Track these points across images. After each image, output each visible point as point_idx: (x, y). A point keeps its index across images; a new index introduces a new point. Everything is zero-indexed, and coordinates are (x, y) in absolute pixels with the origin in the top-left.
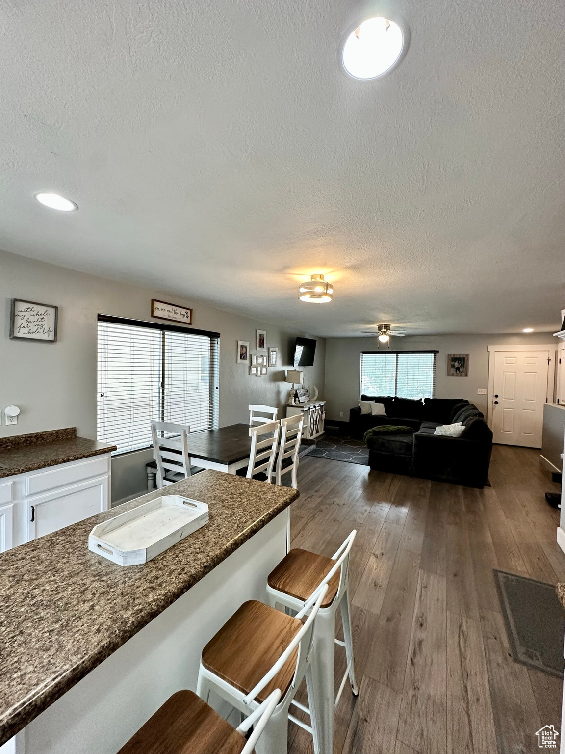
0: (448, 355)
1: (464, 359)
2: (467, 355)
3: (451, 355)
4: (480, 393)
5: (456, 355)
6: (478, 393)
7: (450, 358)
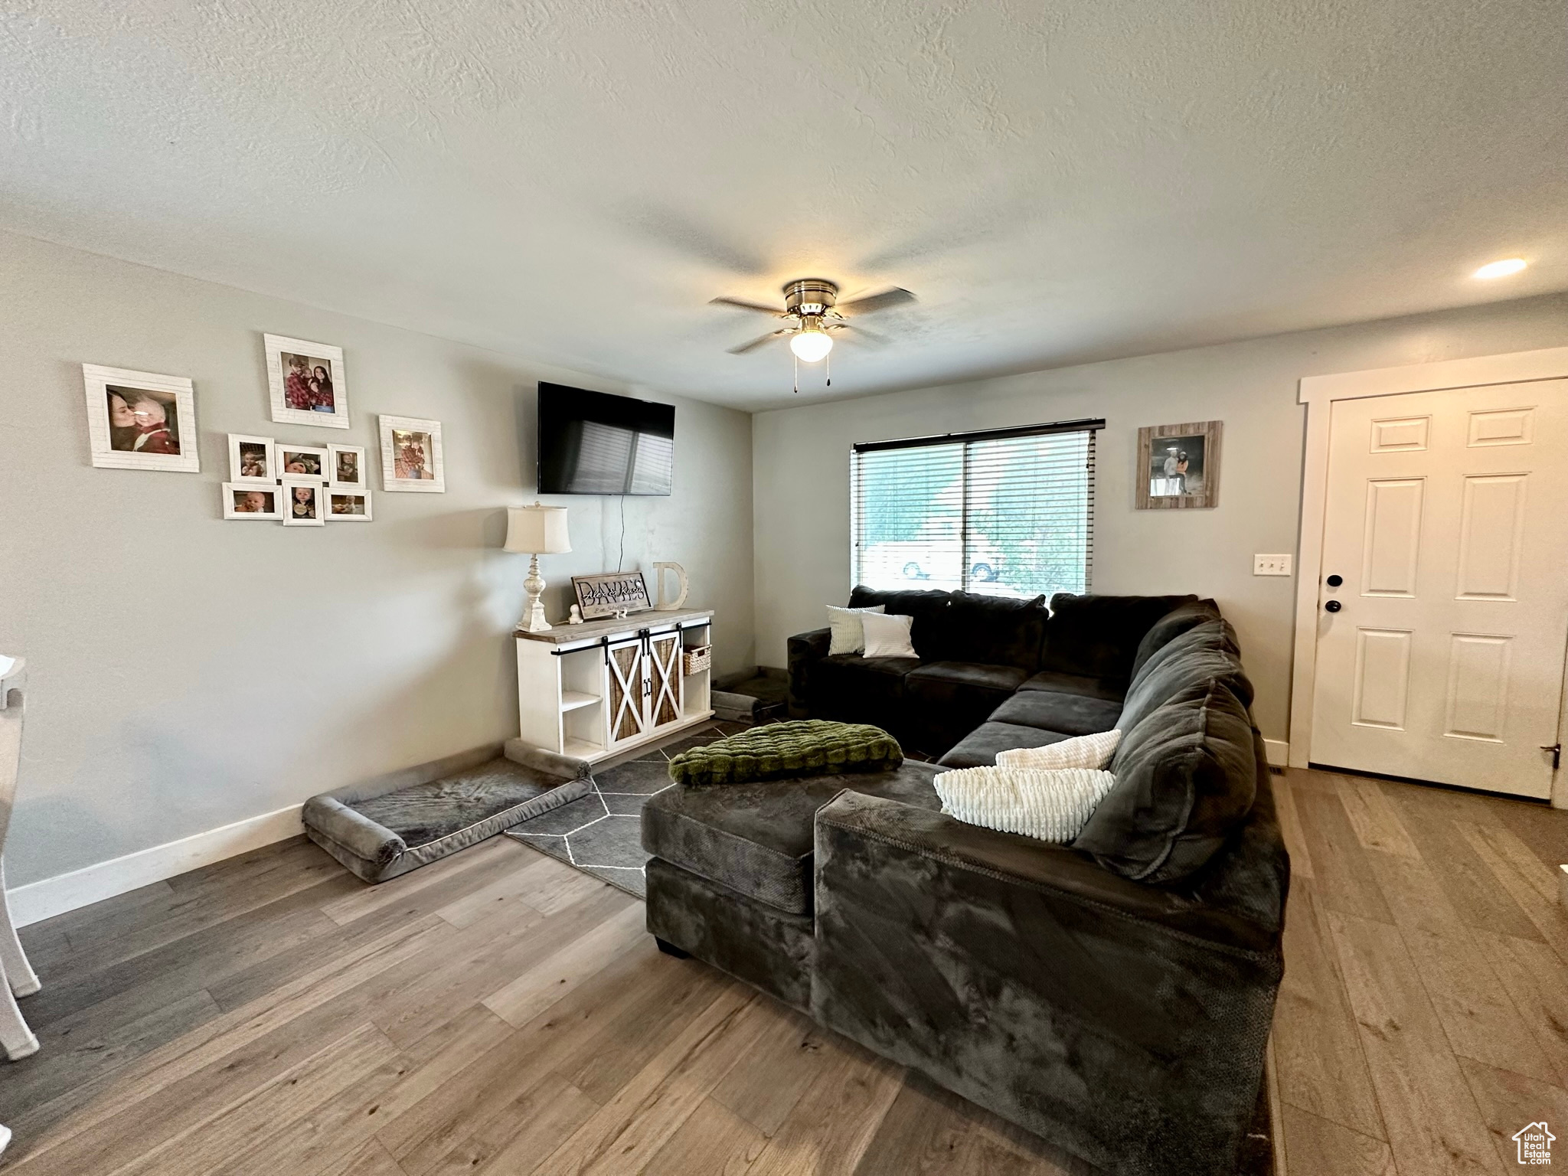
0: (1140, 429)
1: (1200, 440)
2: (1214, 426)
3: (1150, 429)
4: (1266, 571)
5: (1171, 428)
6: (1257, 571)
7: (1145, 441)
